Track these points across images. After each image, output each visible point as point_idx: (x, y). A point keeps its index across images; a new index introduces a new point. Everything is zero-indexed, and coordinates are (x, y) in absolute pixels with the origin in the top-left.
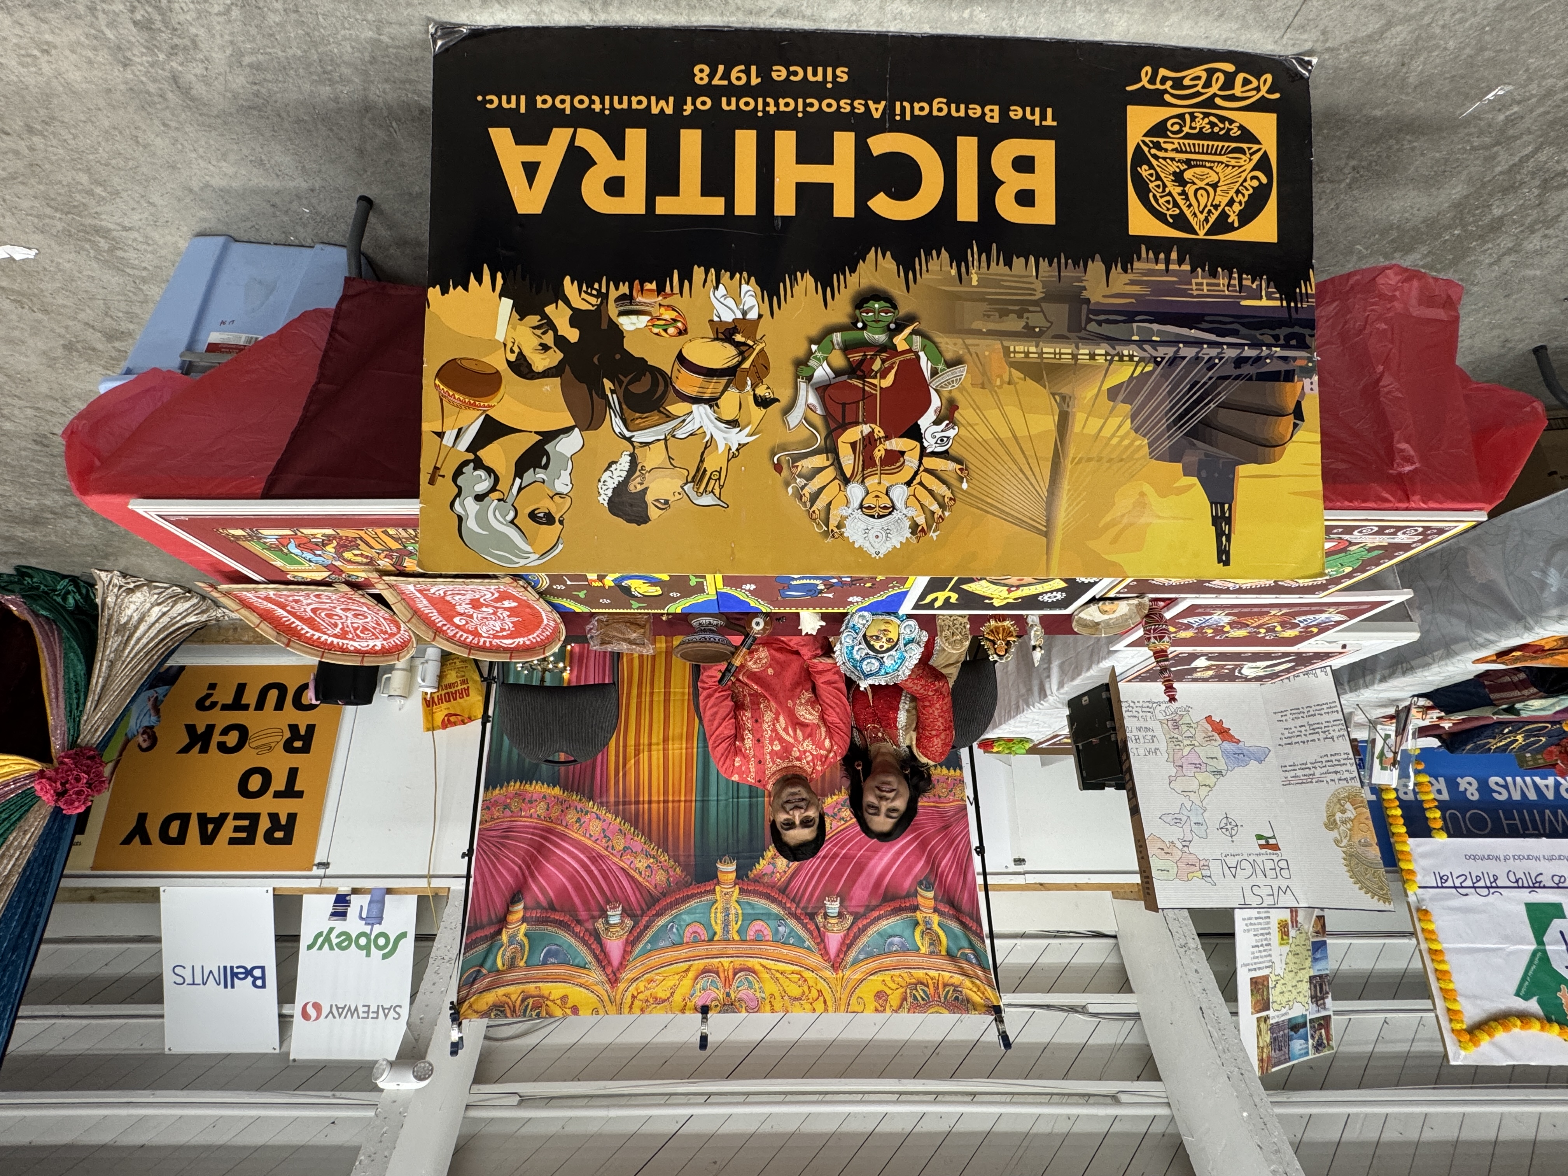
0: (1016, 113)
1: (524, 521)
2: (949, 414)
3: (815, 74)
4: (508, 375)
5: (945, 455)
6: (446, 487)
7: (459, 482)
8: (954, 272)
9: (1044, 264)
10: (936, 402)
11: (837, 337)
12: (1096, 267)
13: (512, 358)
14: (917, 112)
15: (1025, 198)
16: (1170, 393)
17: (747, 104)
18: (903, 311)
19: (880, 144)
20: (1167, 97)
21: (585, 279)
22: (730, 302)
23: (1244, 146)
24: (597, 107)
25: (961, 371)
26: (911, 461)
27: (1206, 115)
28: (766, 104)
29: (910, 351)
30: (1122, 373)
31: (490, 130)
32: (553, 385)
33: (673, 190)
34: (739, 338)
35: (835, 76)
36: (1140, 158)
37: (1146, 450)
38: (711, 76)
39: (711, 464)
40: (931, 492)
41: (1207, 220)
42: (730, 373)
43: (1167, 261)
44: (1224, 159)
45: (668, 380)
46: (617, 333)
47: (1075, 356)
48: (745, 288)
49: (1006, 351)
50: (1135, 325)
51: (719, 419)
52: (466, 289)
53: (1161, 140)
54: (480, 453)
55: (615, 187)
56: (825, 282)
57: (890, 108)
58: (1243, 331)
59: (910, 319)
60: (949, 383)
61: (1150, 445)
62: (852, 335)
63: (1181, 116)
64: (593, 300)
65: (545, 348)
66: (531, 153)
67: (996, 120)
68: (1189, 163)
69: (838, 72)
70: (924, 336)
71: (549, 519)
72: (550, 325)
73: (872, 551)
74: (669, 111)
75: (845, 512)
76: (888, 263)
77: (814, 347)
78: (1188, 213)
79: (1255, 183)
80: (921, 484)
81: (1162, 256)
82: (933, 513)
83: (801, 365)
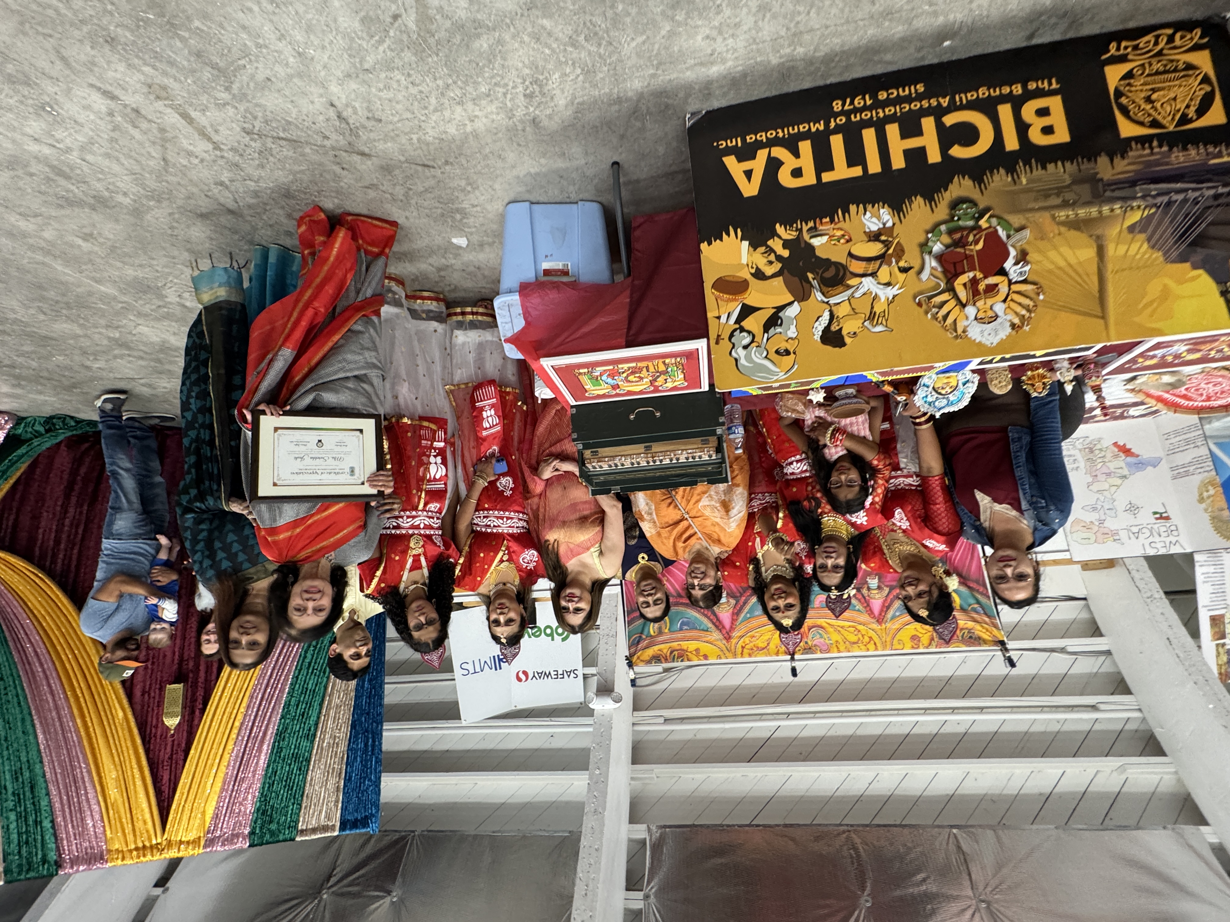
0: (1032, 86)
1: (773, 355)
2: (1023, 257)
3: (904, 91)
4: (752, 281)
5: (1025, 282)
6: (725, 344)
7: (733, 340)
8: (1010, 179)
9: (1068, 165)
10: (1013, 253)
11: (943, 228)
12: (1103, 160)
13: (753, 271)
14: (969, 98)
15: (1048, 130)
16: (1171, 222)
17: (866, 116)
18: (981, 206)
19: (949, 120)
20: (1130, 57)
21: (788, 223)
22: (874, 220)
23: (1191, 72)
24: (781, 135)
25: (1027, 233)
26: (1004, 289)
27: (1159, 61)
28: (877, 113)
29: (990, 227)
30: (1135, 217)
31: (724, 159)
32: (779, 282)
33: (830, 167)
34: (883, 238)
35: (916, 90)
36: (1119, 94)
37: (1162, 259)
38: (843, 105)
39: (878, 309)
40: (1020, 304)
41: (1173, 119)
42: (882, 258)
43: (1151, 148)
44: (1177, 83)
45: (845, 268)
46: (812, 248)
47: (1100, 212)
48: (882, 211)
49: (1053, 217)
50: (1138, 188)
51: (879, 283)
52: (721, 240)
53: (1132, 81)
54: (743, 324)
55: (797, 173)
56: (930, 198)
57: (953, 99)
58: (1216, 178)
59: (987, 210)
60: (1019, 241)
61: (1165, 254)
62: (951, 225)
63: (1143, 65)
64: (794, 233)
65: (771, 263)
66: (747, 165)
67: (1020, 92)
68: (1154, 90)
69: (918, 87)
70: (998, 217)
71: (787, 353)
72: (772, 250)
73: (988, 343)
74: (822, 128)
75: (966, 323)
76: (967, 182)
77: (930, 235)
78: (1159, 118)
79: (1203, 92)
80: (1012, 300)
81: (1147, 145)
82: (1023, 316)
83: (924, 247)
